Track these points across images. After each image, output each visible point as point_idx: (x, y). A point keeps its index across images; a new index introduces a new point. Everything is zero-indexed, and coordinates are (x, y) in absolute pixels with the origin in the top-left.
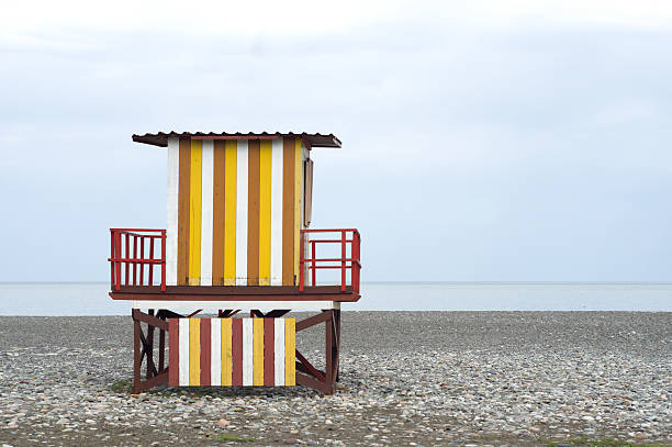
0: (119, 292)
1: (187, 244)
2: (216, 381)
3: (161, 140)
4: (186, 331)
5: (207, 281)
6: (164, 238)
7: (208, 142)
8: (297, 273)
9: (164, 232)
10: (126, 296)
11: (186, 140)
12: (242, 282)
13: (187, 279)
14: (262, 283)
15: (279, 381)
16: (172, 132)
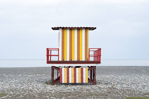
0: (49, 62)
1: (64, 51)
2: (70, 82)
3: (58, 29)
4: (64, 71)
5: (68, 60)
6: (58, 50)
7: (68, 29)
8: (88, 58)
9: (58, 49)
10: (50, 63)
11: (63, 28)
12: (76, 60)
13: (64, 59)
14: (80, 60)
15: (84, 82)
16: (63, 27)
